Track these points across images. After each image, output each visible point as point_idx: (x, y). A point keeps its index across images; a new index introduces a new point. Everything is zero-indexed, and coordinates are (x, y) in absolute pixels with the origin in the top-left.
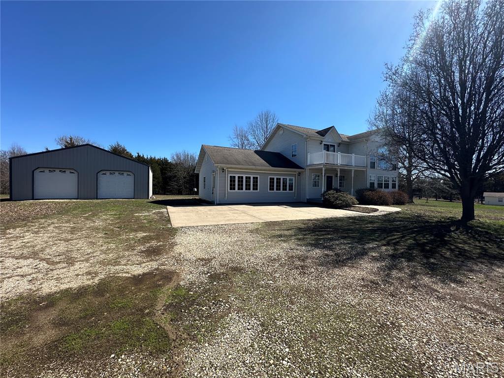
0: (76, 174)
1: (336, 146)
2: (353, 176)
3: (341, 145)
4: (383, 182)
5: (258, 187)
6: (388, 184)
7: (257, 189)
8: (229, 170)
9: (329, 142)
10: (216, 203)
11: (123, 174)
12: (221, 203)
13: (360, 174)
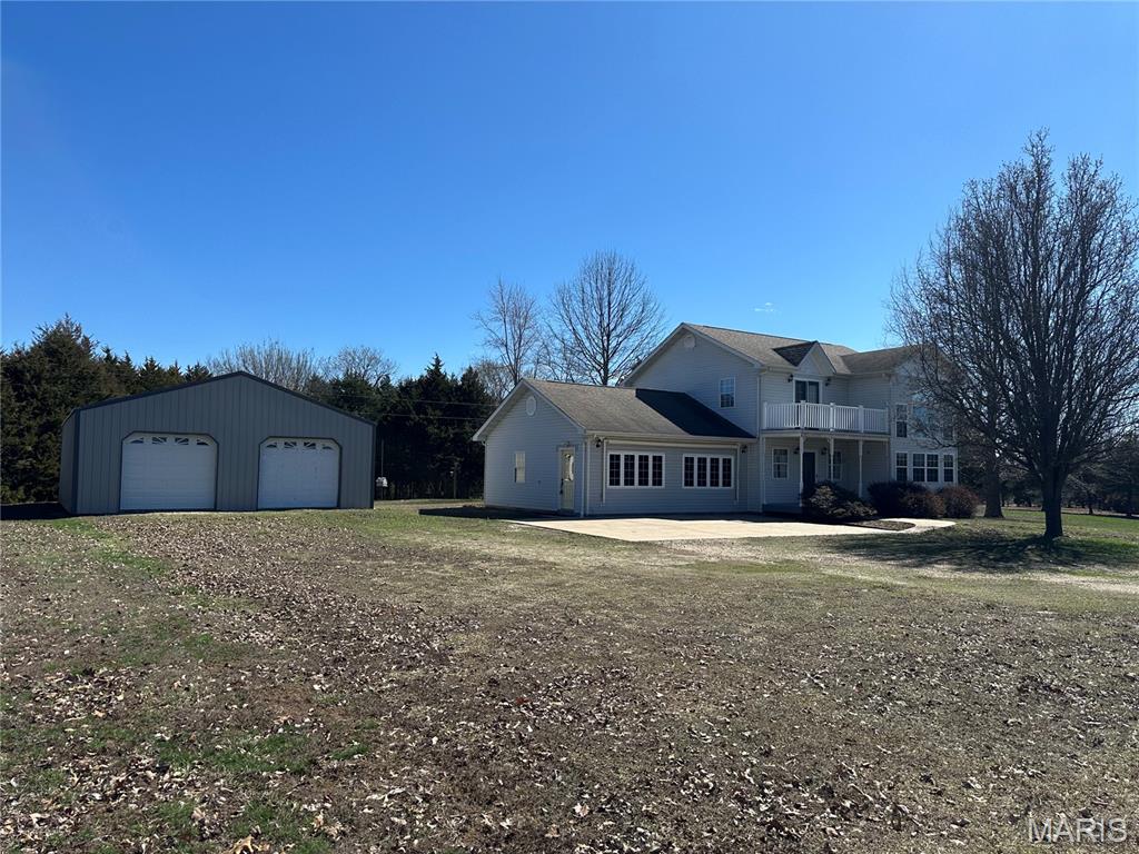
0: (212, 446)
1: (821, 386)
2: (861, 454)
3: (832, 382)
4: (926, 468)
5: (663, 479)
6: (937, 471)
7: (660, 484)
8: (611, 441)
9: (805, 376)
10: (582, 513)
11: (314, 445)
12: (595, 513)
13: (876, 448)
